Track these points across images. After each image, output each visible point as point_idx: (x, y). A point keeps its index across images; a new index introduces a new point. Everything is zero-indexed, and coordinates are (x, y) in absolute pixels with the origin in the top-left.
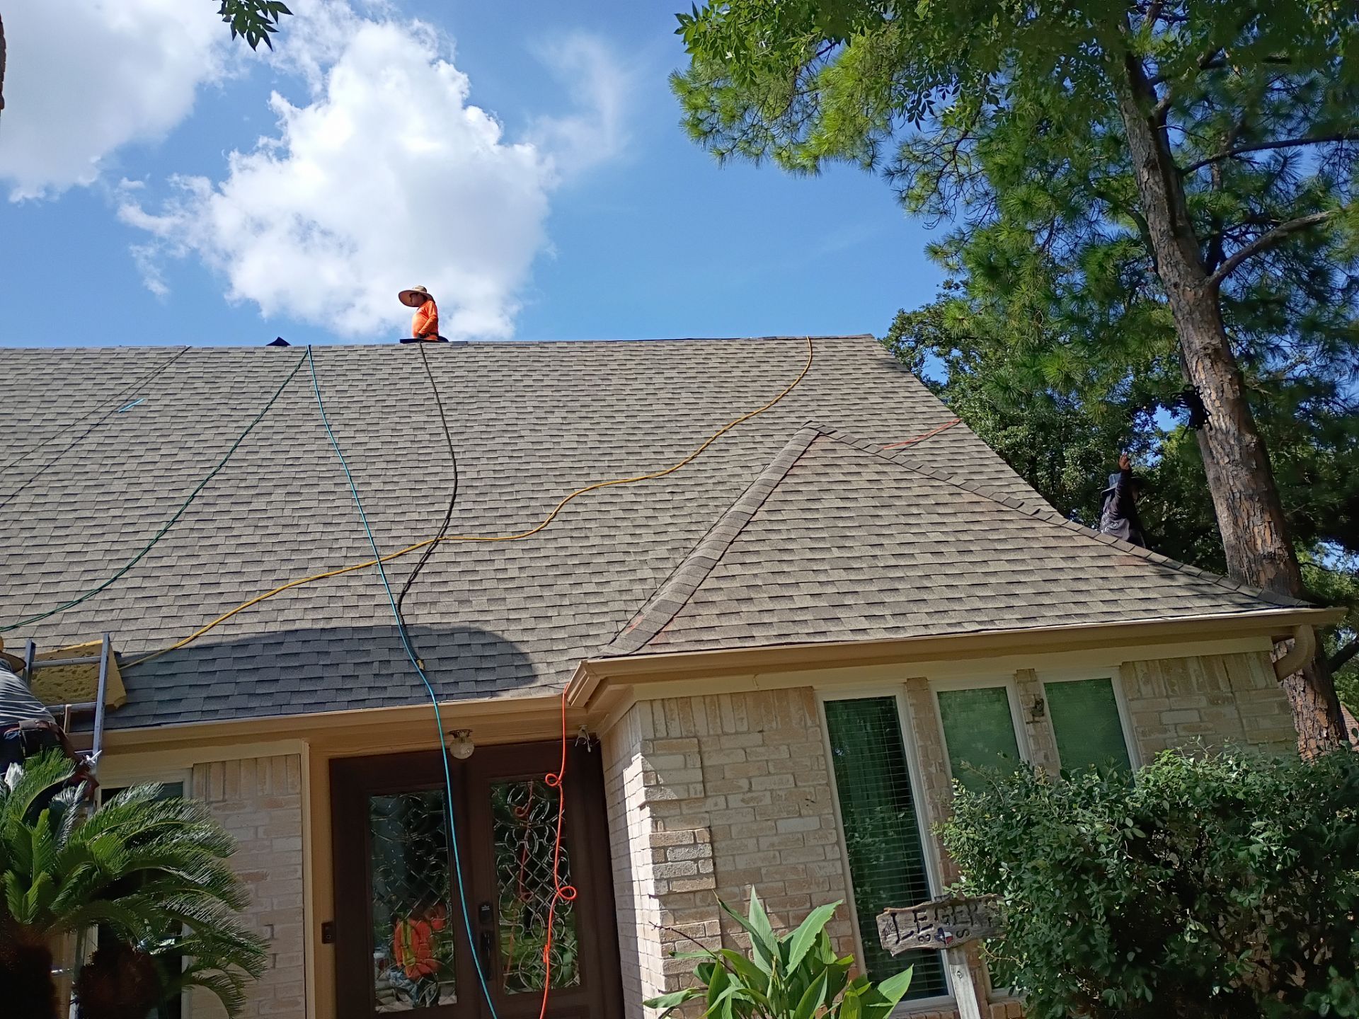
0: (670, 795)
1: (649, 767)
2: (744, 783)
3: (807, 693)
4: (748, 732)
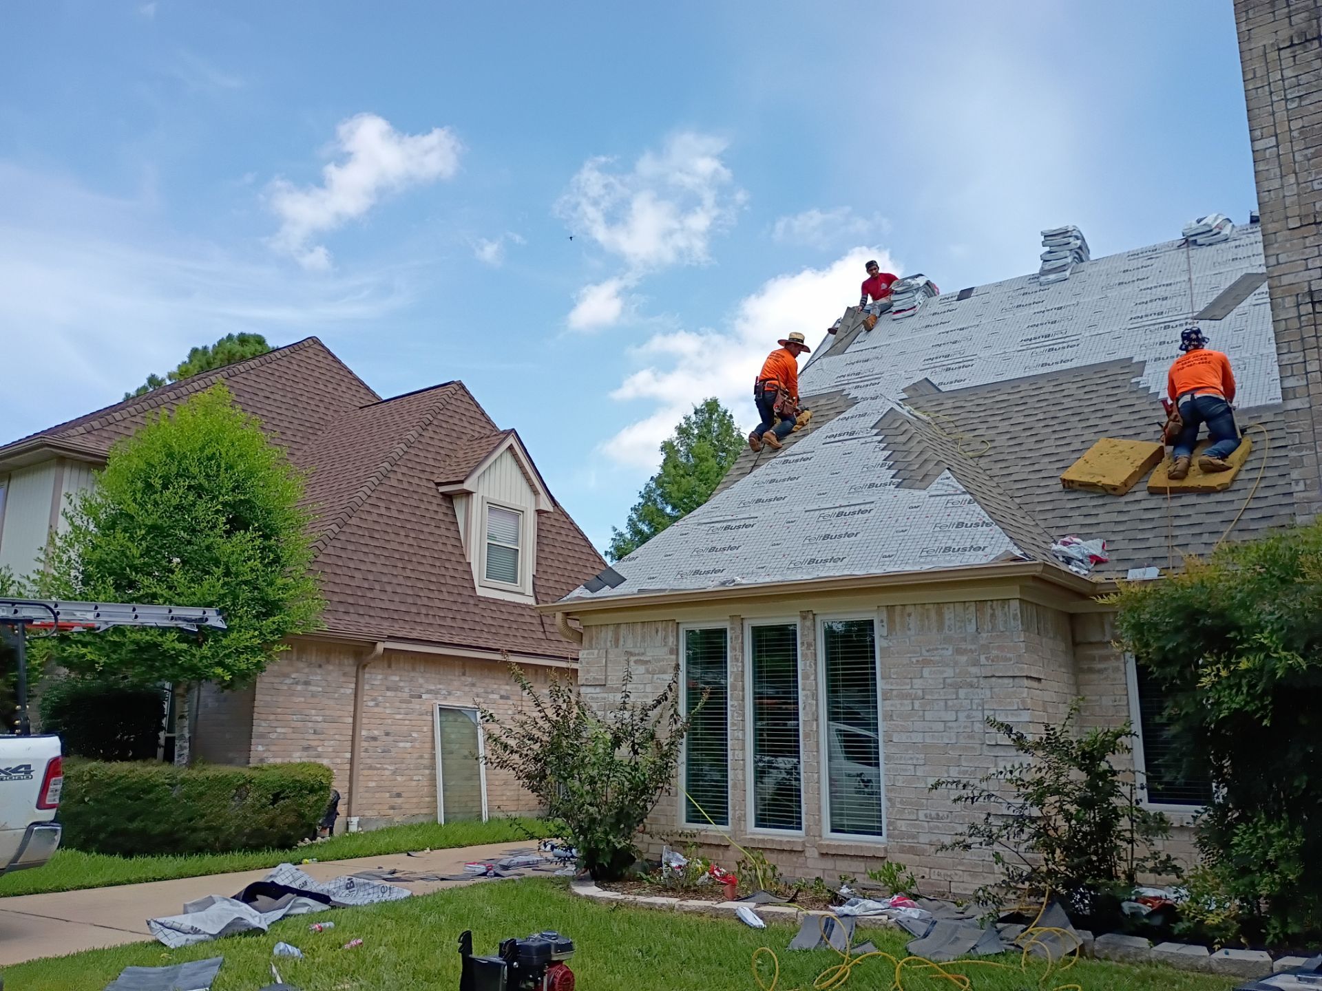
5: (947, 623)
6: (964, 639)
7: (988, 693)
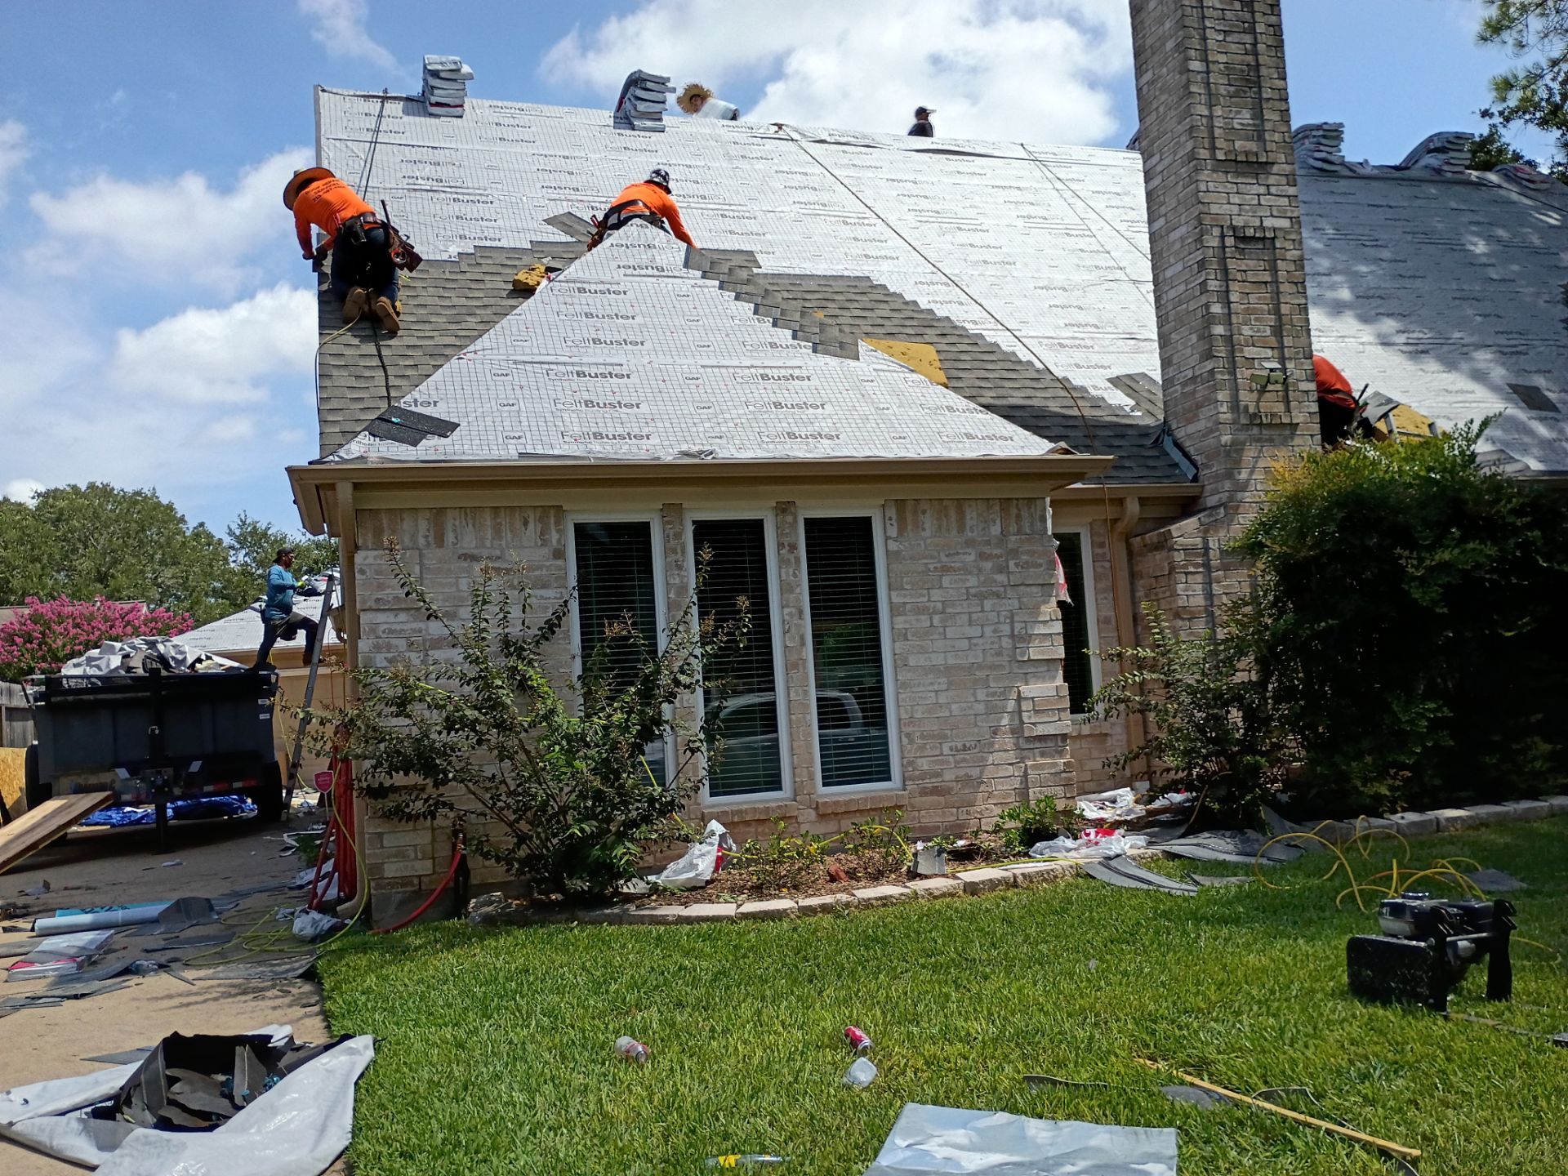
5: (969, 522)
6: (988, 543)
7: (1016, 603)
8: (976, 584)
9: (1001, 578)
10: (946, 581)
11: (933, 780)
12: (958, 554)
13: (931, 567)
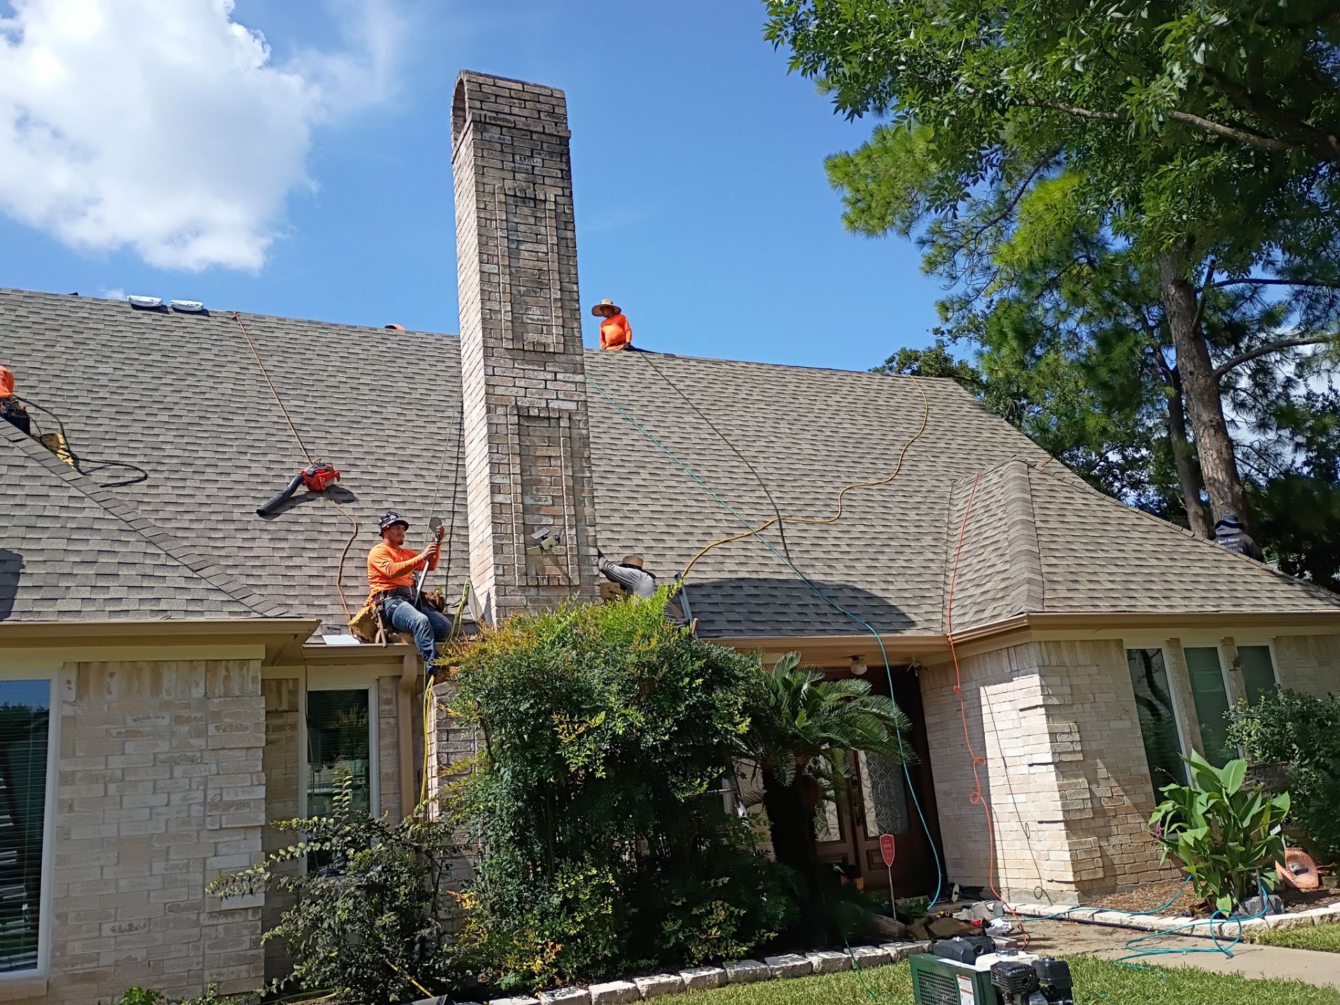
0: (1055, 701)
1: (1044, 683)
2: (1091, 697)
3: (1120, 642)
4: (1091, 665)
5: (165, 684)
6: (188, 706)
7: (214, 769)
8: (167, 749)
9: (197, 742)
10: (129, 748)
11: (87, 965)
12: (149, 718)
13: (114, 732)
